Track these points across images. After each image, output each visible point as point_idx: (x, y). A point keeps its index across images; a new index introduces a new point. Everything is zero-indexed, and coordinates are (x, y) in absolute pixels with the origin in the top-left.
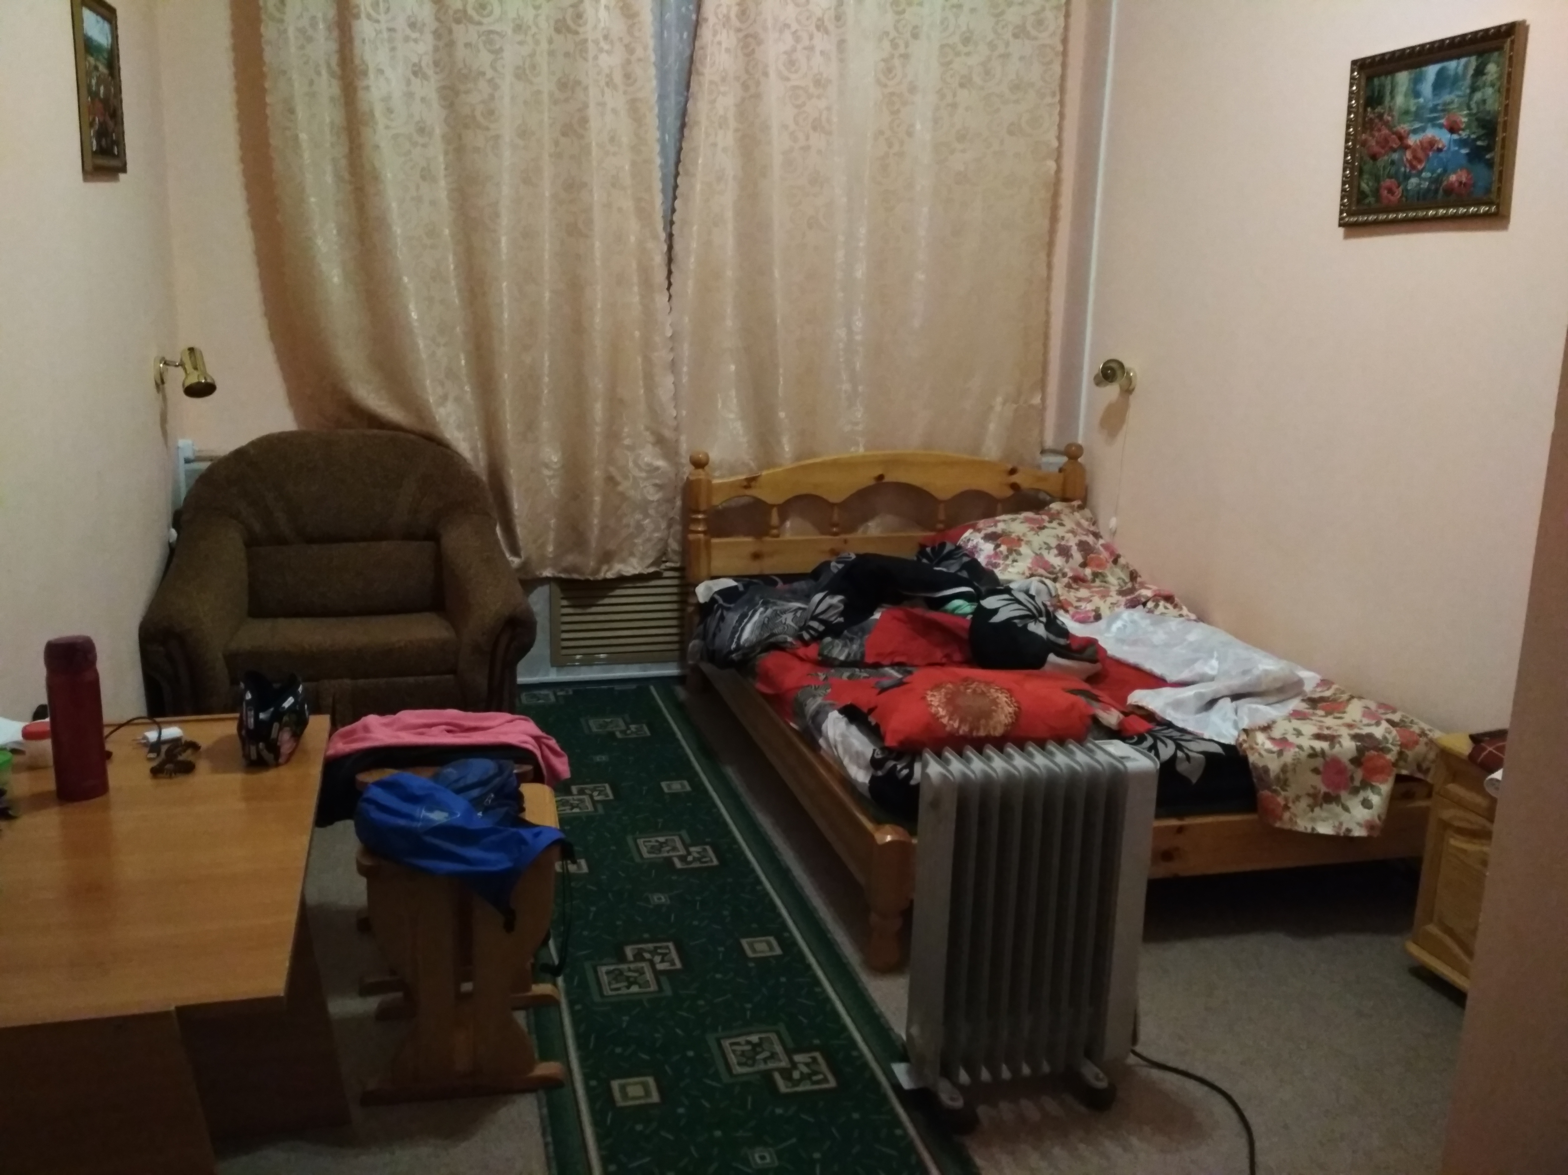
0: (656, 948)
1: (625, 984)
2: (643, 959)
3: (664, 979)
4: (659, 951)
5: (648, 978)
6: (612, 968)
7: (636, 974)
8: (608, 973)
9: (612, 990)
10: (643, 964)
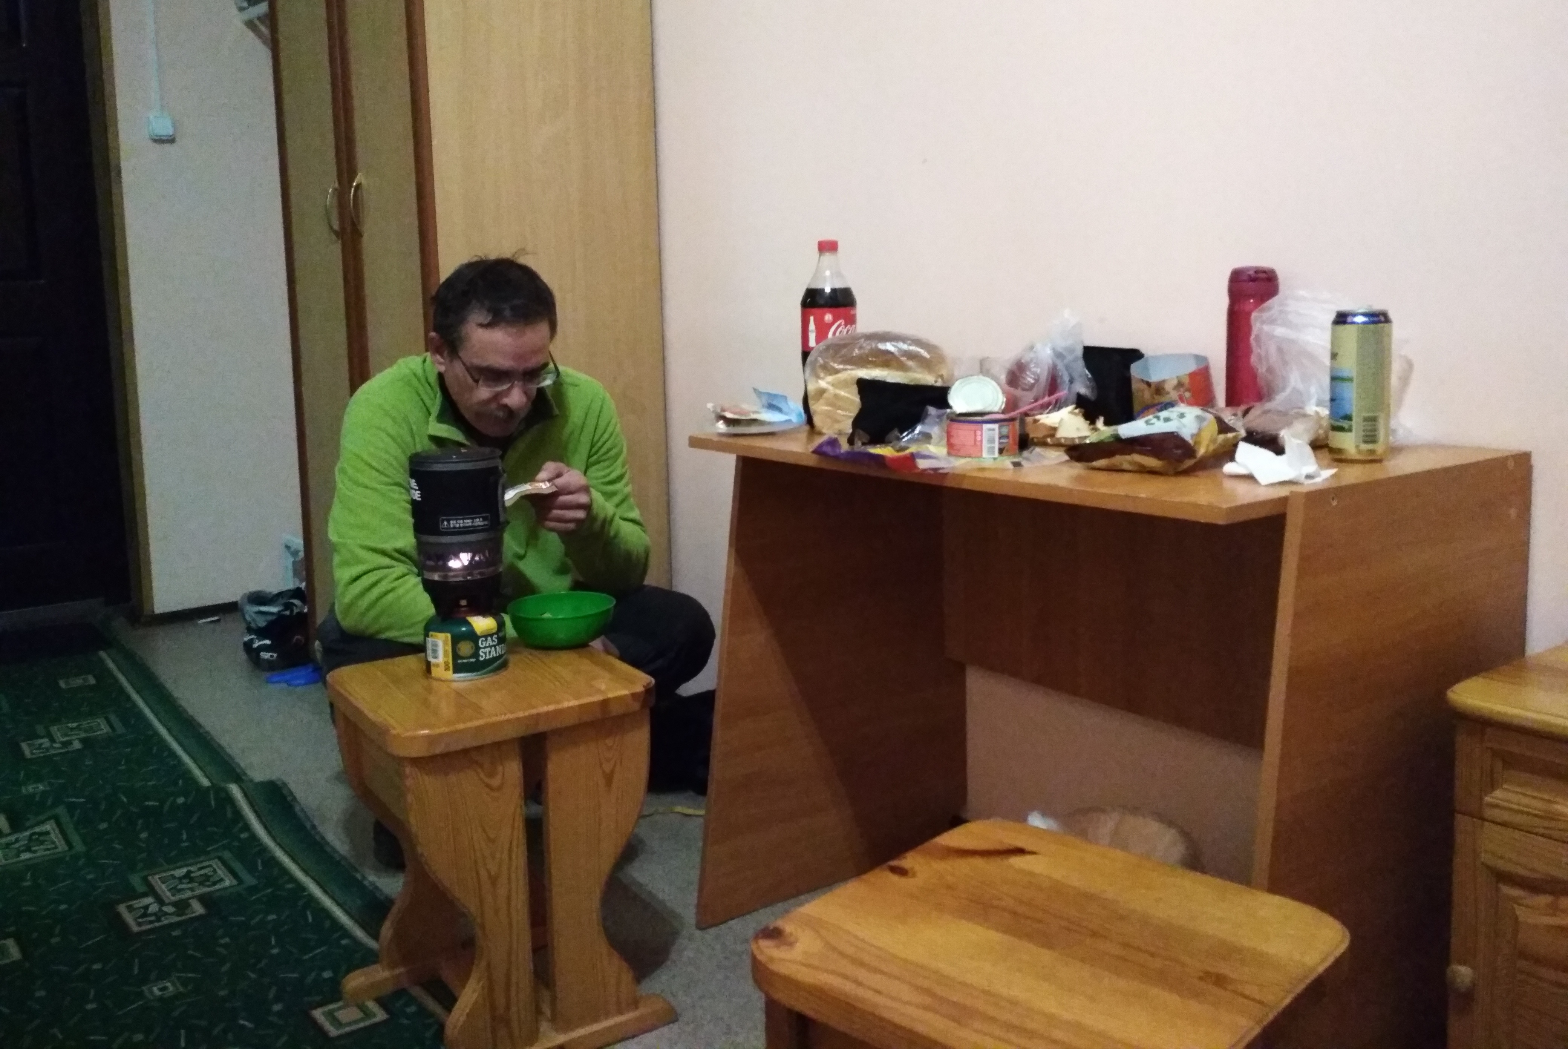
0: (159, 920)
1: (192, 875)
2: (175, 904)
3: (141, 888)
4: (153, 918)
5: (163, 886)
6: (217, 887)
7: (180, 886)
8: (221, 880)
9: (210, 866)
10: (173, 899)
